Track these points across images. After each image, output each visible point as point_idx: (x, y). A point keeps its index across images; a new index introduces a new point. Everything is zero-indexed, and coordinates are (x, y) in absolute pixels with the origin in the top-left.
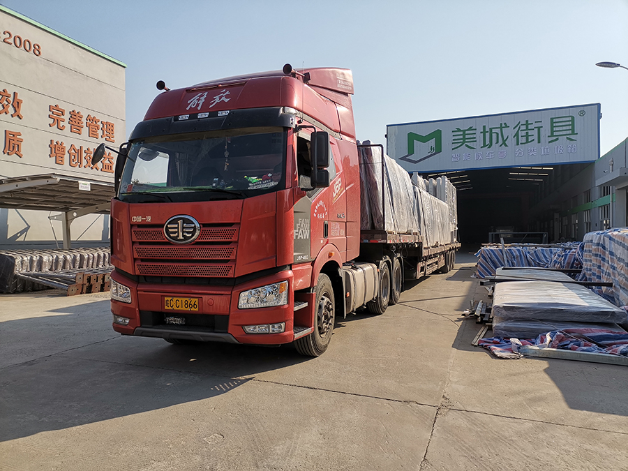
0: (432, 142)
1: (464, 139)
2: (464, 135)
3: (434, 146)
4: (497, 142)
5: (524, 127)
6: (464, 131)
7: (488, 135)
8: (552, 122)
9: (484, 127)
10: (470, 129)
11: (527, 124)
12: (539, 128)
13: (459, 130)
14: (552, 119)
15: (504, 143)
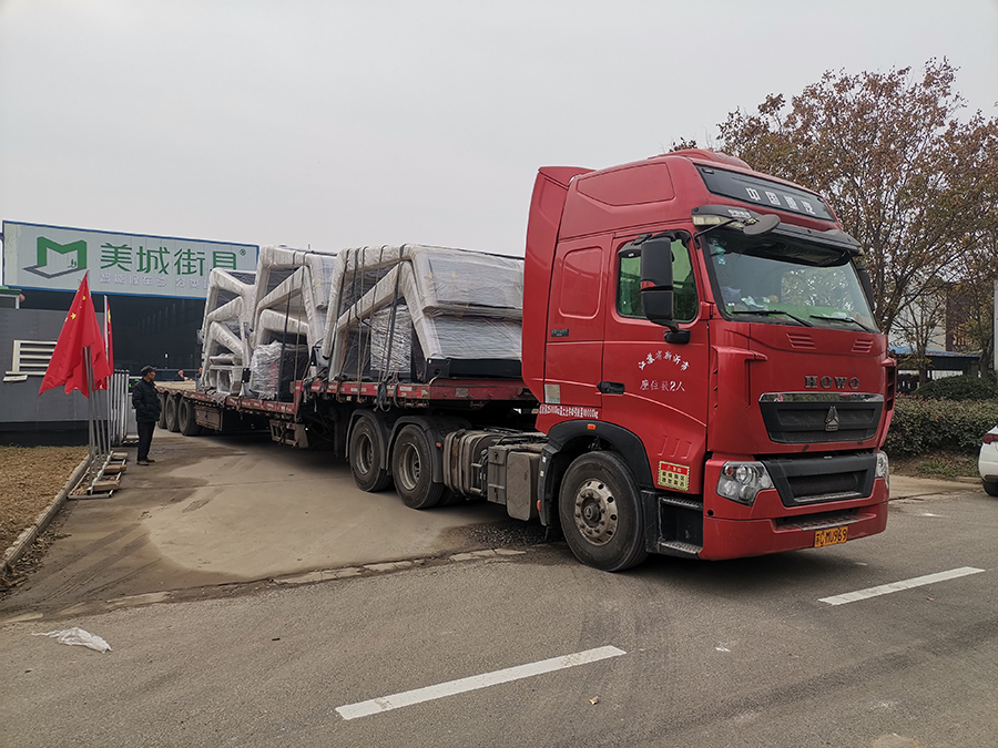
0: (74, 255)
1: (116, 257)
2: (116, 253)
3: (75, 260)
4: (156, 268)
5: (186, 256)
6: (116, 248)
7: (145, 257)
8: (215, 256)
9: (141, 248)
10: (124, 247)
11: (189, 253)
12: (202, 260)
13: (110, 246)
14: (214, 253)
15: (164, 269)
